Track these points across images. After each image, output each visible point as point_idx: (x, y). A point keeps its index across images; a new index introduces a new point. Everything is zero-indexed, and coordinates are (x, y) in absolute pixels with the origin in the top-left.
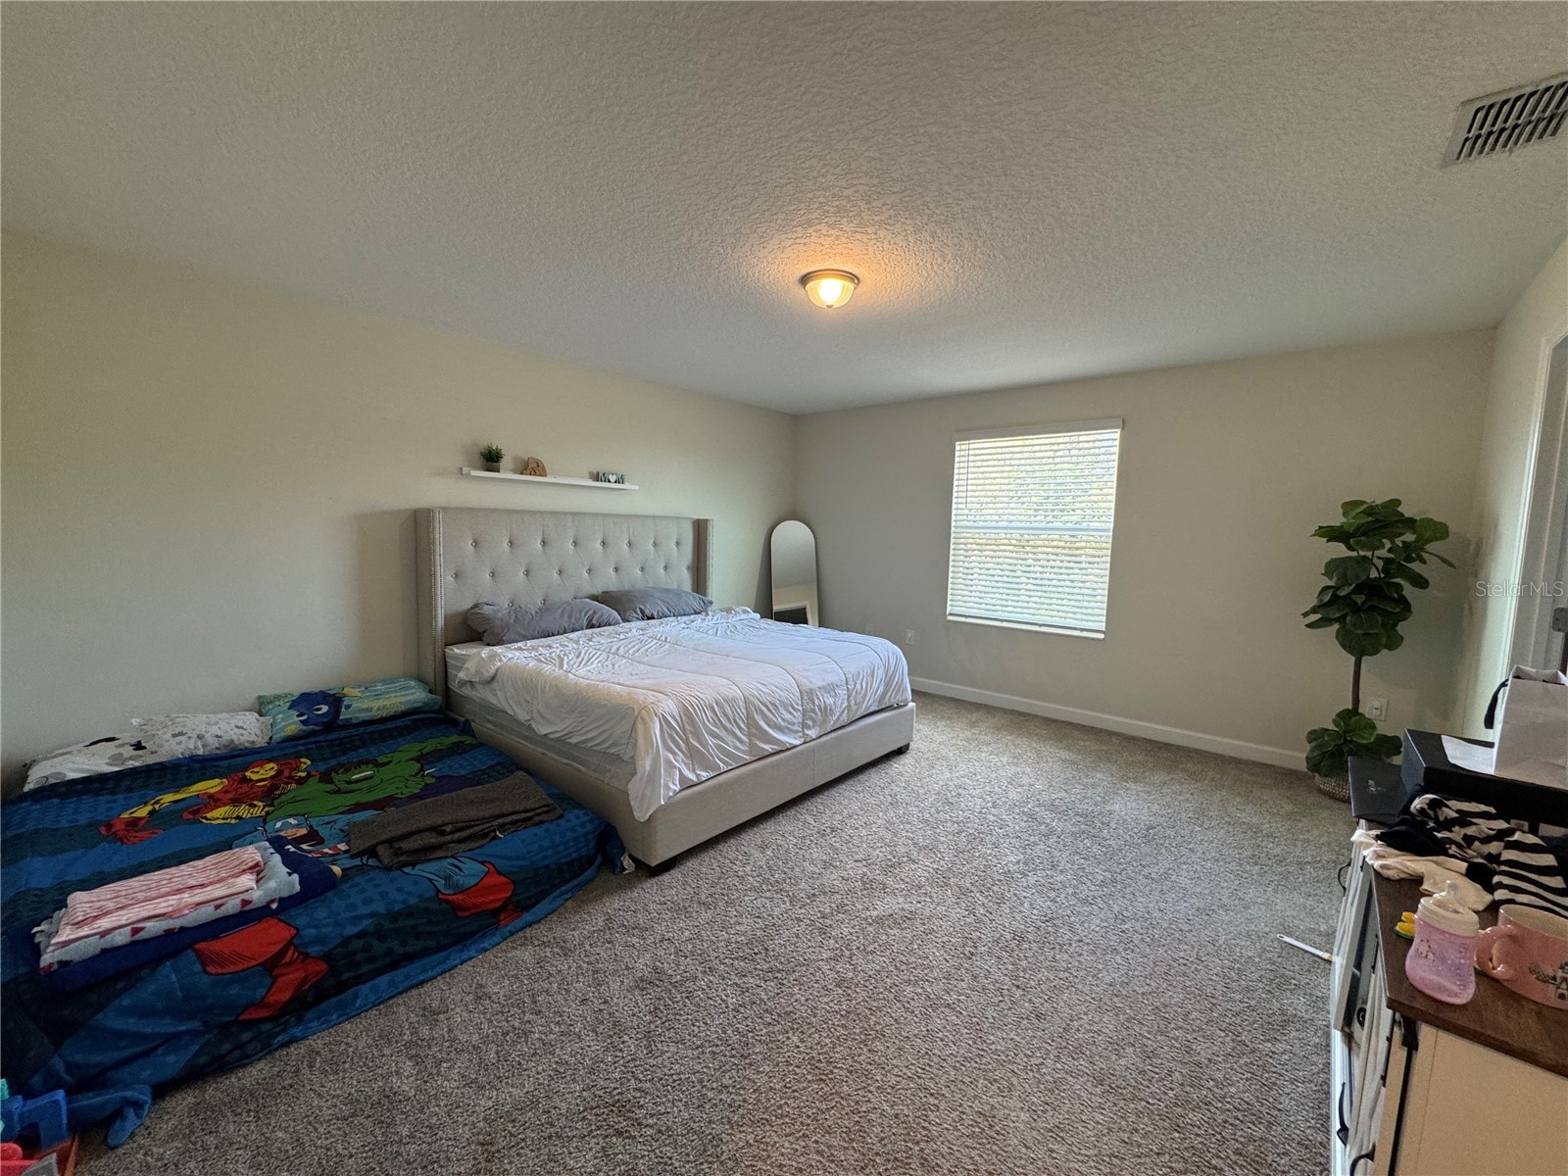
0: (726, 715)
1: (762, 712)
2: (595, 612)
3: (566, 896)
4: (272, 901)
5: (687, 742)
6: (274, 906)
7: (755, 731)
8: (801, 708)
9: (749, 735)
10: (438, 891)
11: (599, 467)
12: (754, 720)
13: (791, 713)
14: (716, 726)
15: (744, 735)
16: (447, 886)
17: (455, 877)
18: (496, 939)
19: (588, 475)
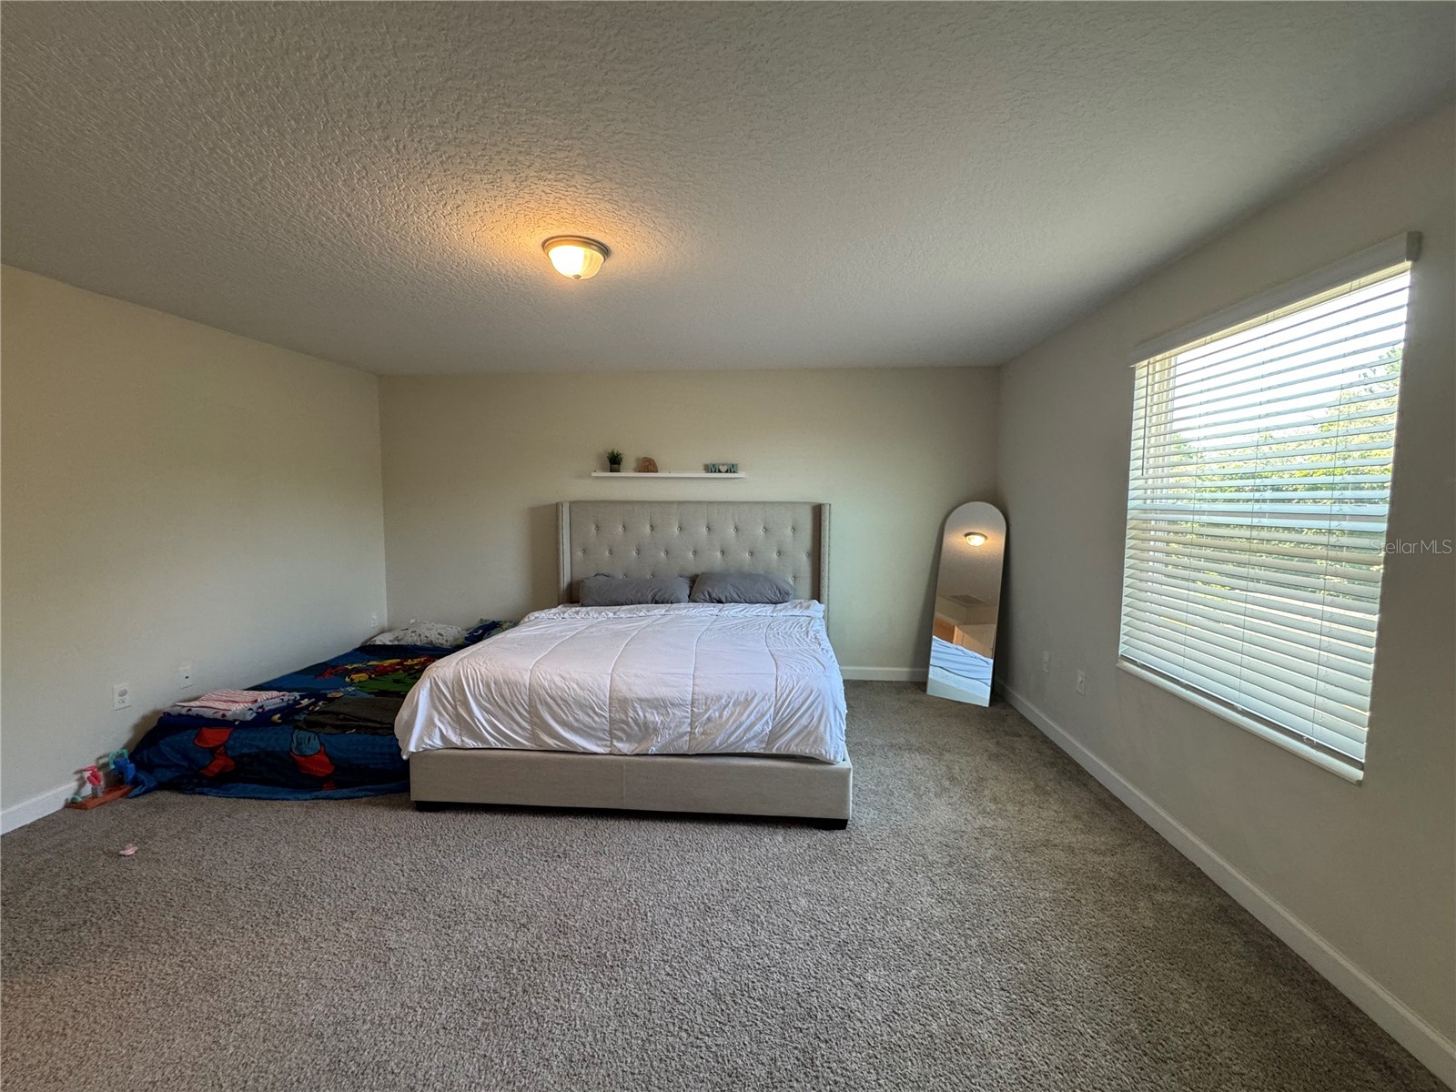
0: (502, 696)
1: (548, 705)
2: (660, 590)
3: (368, 793)
4: (236, 720)
5: (455, 708)
6: (237, 723)
7: (537, 722)
8: (607, 715)
9: (531, 723)
10: (291, 750)
11: (711, 459)
12: (537, 709)
13: (589, 716)
14: (489, 702)
15: (526, 722)
16: (297, 749)
17: (304, 746)
18: (308, 796)
19: (702, 468)
